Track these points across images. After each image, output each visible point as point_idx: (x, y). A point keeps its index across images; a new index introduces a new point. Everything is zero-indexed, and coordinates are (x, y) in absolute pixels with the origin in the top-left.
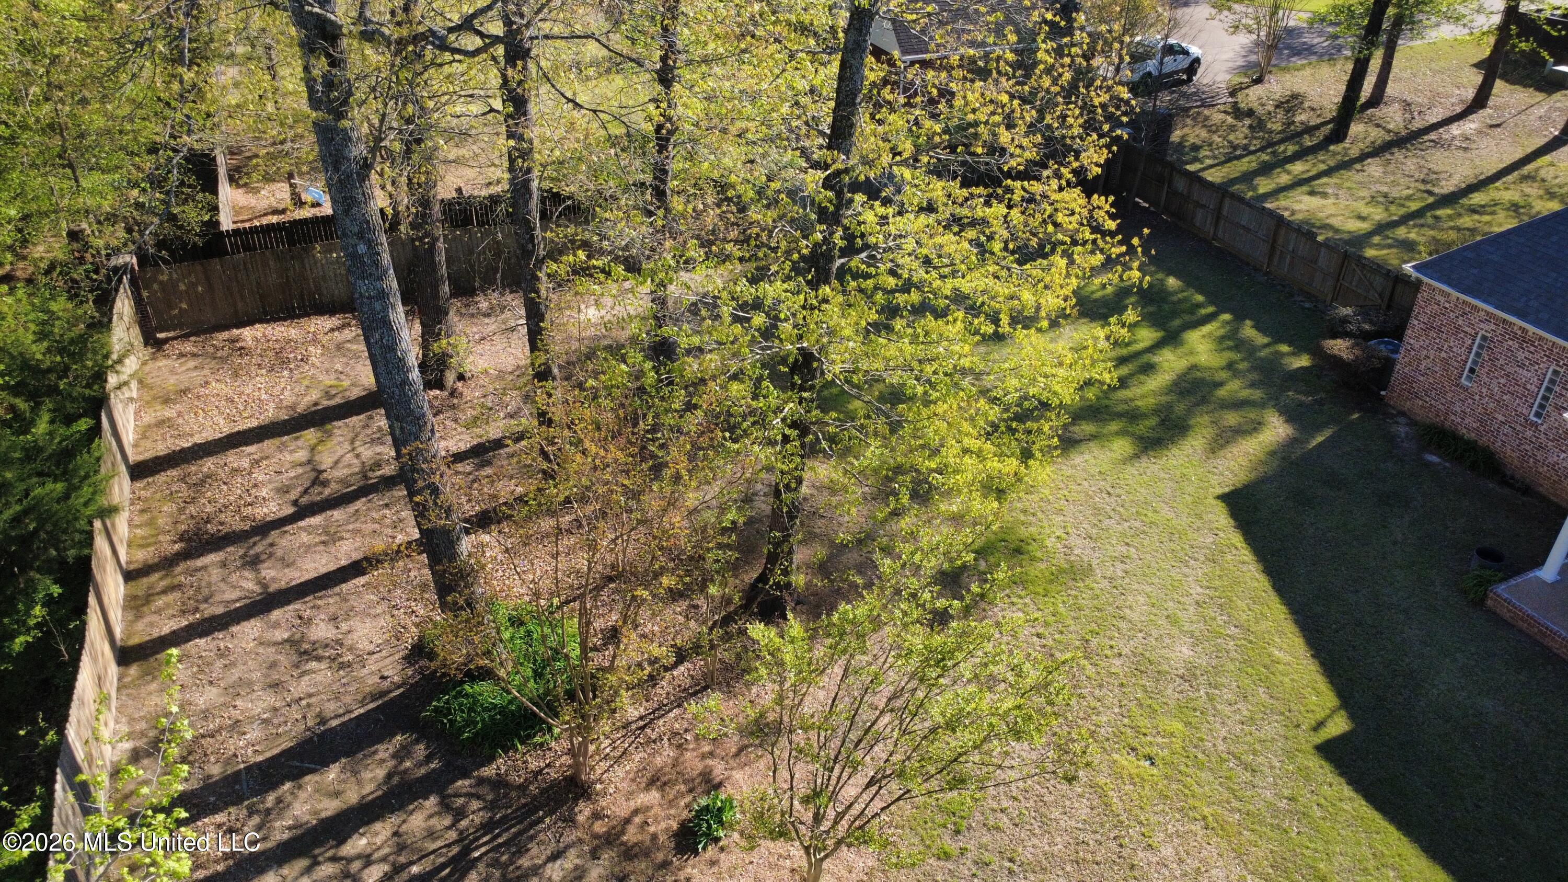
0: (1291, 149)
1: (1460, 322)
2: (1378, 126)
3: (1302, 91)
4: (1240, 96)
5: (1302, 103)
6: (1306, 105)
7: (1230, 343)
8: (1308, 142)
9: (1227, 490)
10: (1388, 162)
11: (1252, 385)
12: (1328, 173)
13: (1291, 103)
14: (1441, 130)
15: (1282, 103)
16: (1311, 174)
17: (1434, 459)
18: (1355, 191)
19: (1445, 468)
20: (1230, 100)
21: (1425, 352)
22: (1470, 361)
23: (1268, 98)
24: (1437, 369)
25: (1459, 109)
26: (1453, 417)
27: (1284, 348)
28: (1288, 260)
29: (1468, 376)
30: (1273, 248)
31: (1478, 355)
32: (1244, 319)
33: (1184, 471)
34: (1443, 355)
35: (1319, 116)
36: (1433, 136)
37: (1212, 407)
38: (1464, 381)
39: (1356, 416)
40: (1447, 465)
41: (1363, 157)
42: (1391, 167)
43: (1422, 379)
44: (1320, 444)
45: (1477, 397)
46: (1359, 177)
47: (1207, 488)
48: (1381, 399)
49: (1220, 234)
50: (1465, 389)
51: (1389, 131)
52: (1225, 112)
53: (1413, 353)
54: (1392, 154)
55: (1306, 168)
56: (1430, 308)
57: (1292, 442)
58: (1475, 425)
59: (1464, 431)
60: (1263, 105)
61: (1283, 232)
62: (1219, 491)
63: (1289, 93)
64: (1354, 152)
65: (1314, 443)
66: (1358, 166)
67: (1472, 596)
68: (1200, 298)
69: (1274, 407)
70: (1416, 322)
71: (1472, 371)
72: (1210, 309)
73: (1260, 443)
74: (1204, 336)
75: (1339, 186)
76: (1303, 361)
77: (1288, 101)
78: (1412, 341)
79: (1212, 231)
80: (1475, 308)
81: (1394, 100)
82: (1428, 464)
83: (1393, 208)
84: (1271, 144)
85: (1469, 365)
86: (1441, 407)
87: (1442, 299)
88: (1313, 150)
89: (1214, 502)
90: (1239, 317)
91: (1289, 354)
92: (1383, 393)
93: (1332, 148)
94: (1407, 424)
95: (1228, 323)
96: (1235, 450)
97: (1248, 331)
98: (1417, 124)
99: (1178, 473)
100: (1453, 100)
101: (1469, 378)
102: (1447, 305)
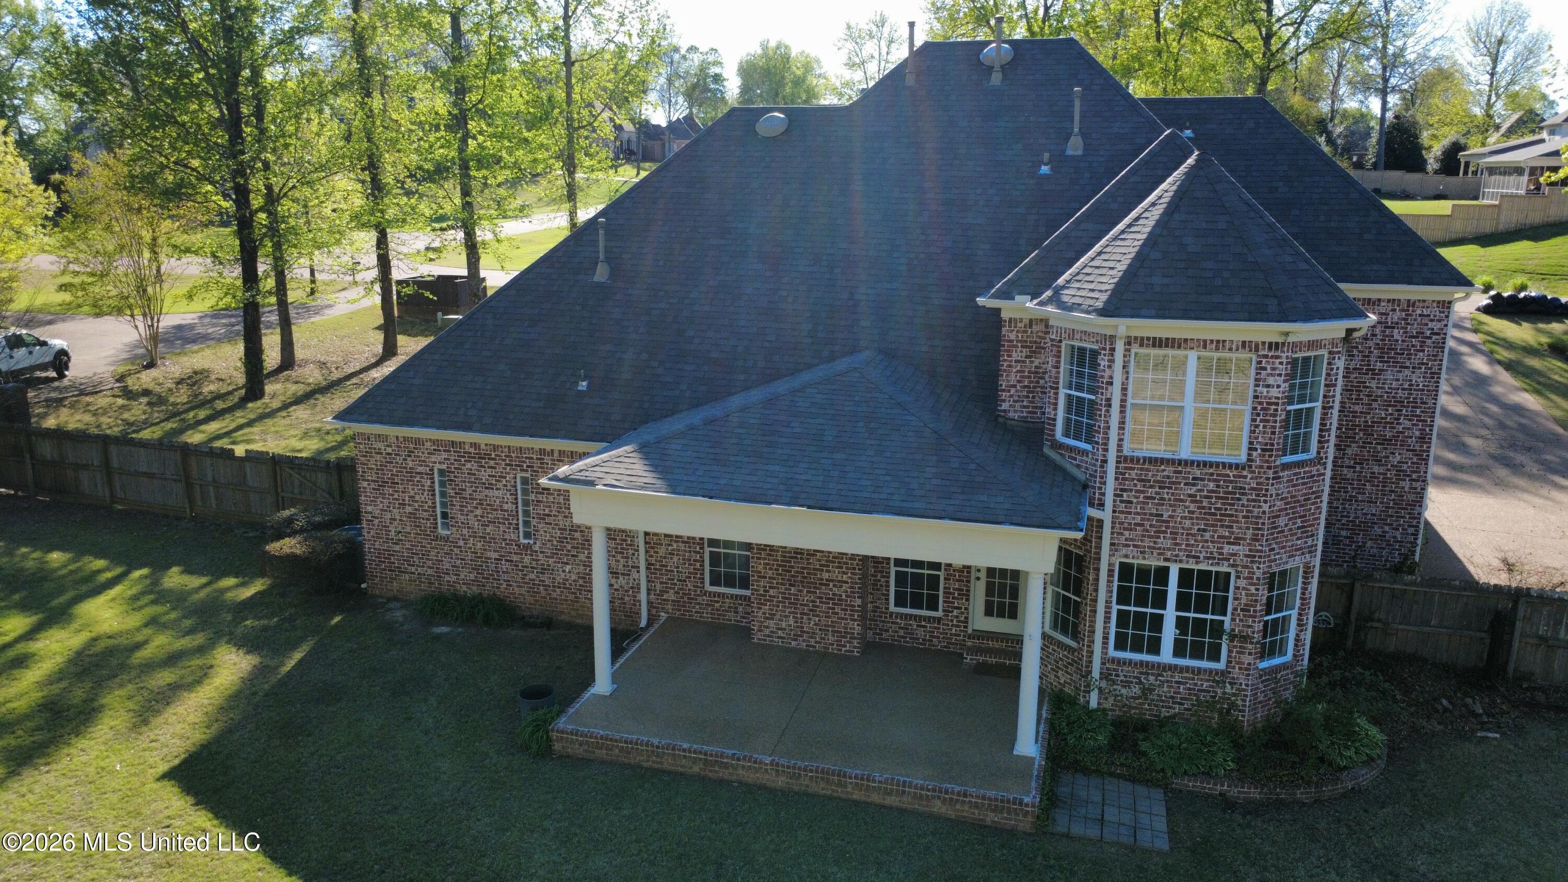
0: (202, 414)
1: (411, 464)
2: (297, 382)
3: (206, 366)
4: (130, 381)
5: (208, 377)
6: (213, 377)
7: (152, 597)
8: (220, 405)
9: (177, 762)
10: (315, 405)
11: (190, 632)
12: (250, 424)
13: (195, 379)
14: (361, 376)
15: (183, 379)
16: (231, 428)
17: (444, 629)
18: (283, 433)
19: (459, 633)
20: (118, 385)
21: (388, 516)
22: (438, 504)
23: (165, 378)
24: (408, 529)
25: (373, 360)
26: (447, 578)
27: (230, 581)
28: (212, 494)
29: (443, 523)
30: (189, 486)
31: (443, 495)
32: (168, 567)
33: (102, 764)
34: (408, 509)
35: (229, 384)
36: (354, 380)
37: (134, 673)
38: (442, 531)
39: (337, 619)
40: (460, 630)
41: (285, 406)
42: (318, 409)
43: (397, 548)
44: (300, 662)
45: (461, 543)
46: (287, 421)
47: (143, 772)
48: (364, 593)
49: (120, 494)
50: (446, 539)
51: (309, 384)
52: (114, 396)
53: (376, 521)
54: (316, 399)
55: (224, 425)
56: (373, 461)
57: (260, 672)
58: (472, 576)
59: (464, 588)
60: (160, 384)
61: (193, 461)
62: (163, 768)
63: (190, 370)
64: (276, 404)
65: (290, 664)
66: (284, 413)
67: (535, 747)
68: (100, 563)
69: (228, 642)
70: (365, 484)
71: (445, 515)
72: (119, 570)
73: (217, 688)
74: (113, 599)
75: (264, 432)
76: (257, 586)
77: (190, 377)
78: (369, 509)
79: (107, 493)
80: (418, 442)
81: (306, 362)
82: (438, 637)
83: (329, 438)
84: (179, 414)
85: (438, 510)
86: (430, 572)
87: (380, 445)
88: (230, 410)
89: (159, 784)
90: (161, 566)
91: (237, 586)
92: (363, 586)
93: (250, 405)
94: (402, 607)
95: (146, 577)
96: (180, 710)
97: (174, 579)
98: (336, 375)
99: (92, 770)
100: (366, 355)
101: (446, 526)
102: (389, 450)
